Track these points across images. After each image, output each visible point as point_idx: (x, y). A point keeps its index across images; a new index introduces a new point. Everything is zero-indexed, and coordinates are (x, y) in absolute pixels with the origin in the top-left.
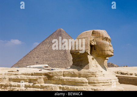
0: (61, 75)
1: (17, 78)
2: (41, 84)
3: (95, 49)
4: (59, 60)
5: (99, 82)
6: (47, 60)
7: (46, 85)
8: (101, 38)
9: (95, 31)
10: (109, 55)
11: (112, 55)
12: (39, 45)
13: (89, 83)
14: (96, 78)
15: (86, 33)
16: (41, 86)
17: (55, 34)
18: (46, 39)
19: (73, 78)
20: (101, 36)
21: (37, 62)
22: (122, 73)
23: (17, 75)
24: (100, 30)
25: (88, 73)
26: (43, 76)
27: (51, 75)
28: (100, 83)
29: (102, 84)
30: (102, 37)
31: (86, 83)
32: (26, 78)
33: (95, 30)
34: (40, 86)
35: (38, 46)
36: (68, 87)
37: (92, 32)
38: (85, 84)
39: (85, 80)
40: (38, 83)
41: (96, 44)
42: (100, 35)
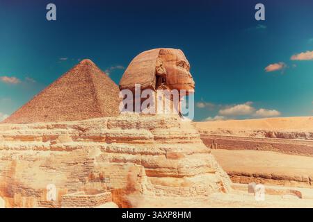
0: (104, 127)
1: (19, 134)
2: (65, 144)
5: (173, 136)
8: (175, 62)
13: (156, 139)
14: (168, 130)
16: (67, 147)
20: (175, 58)
21: (46, 116)
26: (70, 130)
27: (84, 127)
28: (175, 138)
29: (178, 140)
31: (151, 138)
32: (36, 135)
34: (64, 147)
36: (117, 148)
37: (158, 52)
38: (147, 141)
39: (148, 134)
40: (61, 142)
41: (166, 73)
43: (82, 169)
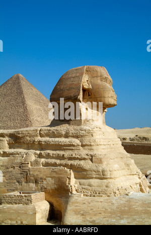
0: (37, 136)
2: (3, 150)
3: (89, 95)
5: (98, 143)
7: (12, 151)
8: (99, 78)
9: (91, 68)
10: (111, 105)
11: (114, 105)
13: (83, 146)
14: (93, 138)
16: (4, 153)
19: (57, 139)
20: (99, 74)
25: (80, 131)
26: (7, 138)
27: (20, 136)
28: (100, 145)
29: (102, 147)
30: (101, 76)
31: (79, 145)
34: (2, 153)
36: (49, 154)
38: (75, 148)
39: (76, 141)
41: (91, 88)
42: (97, 74)
43: (18, 171)
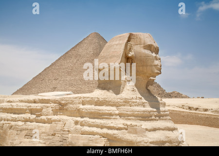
0: (79, 103)
1: (11, 107)
4: (92, 85)
6: (71, 85)
7: (56, 117)
8: (142, 45)
9: (134, 35)
12: (59, 59)
13: (121, 115)
14: (131, 108)
15: (120, 37)
16: (48, 119)
17: (86, 41)
18: (70, 50)
20: (143, 42)
21: (55, 88)
22: (190, 108)
23: (11, 102)
24: (141, 33)
25: (119, 100)
30: (144, 44)
32: (25, 108)
33: (133, 33)
34: (46, 119)
35: (57, 61)
37: (128, 36)
39: (115, 111)
40: (44, 115)
41: (134, 55)
42: (140, 41)
43: (58, 139)
